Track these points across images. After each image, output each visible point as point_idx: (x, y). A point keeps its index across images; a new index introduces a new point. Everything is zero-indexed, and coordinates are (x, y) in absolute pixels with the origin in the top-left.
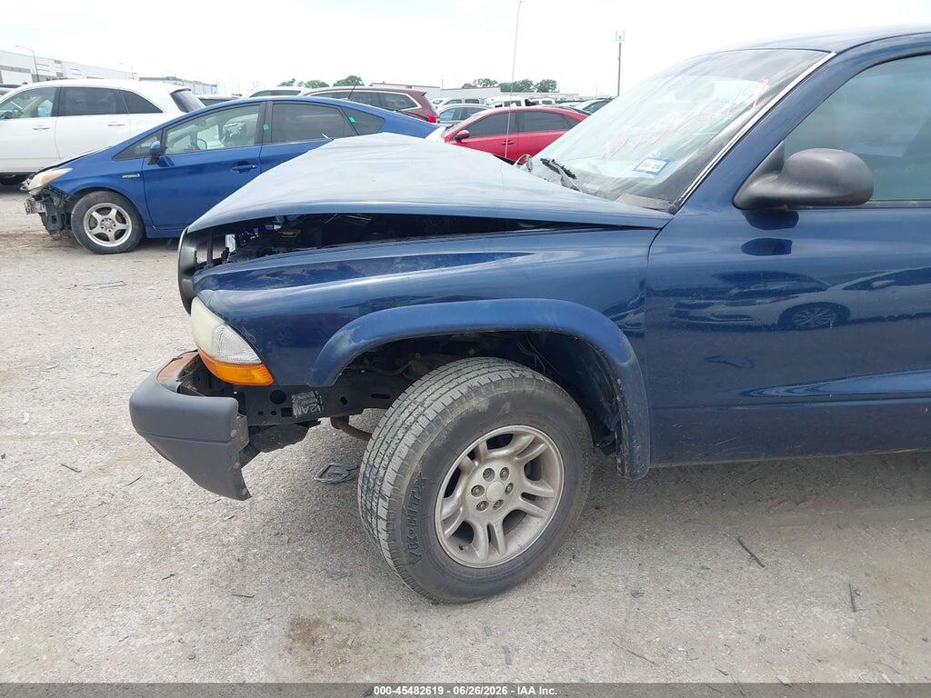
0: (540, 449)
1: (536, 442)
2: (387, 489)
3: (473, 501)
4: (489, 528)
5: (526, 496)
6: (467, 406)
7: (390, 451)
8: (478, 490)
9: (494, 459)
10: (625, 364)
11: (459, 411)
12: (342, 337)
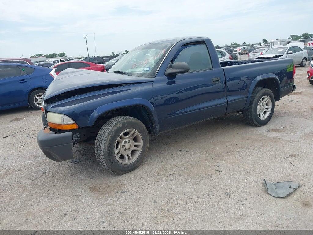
0: (136, 134)
1: (134, 133)
2: (102, 148)
3: (123, 149)
4: (128, 155)
5: (135, 146)
6: (117, 126)
7: (101, 140)
8: (123, 146)
9: (126, 138)
10: (153, 110)
11: (116, 127)
12: (95, 113)
